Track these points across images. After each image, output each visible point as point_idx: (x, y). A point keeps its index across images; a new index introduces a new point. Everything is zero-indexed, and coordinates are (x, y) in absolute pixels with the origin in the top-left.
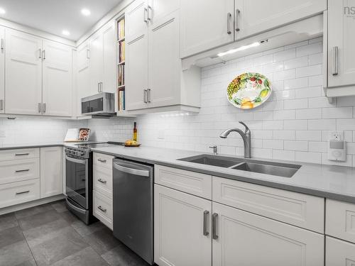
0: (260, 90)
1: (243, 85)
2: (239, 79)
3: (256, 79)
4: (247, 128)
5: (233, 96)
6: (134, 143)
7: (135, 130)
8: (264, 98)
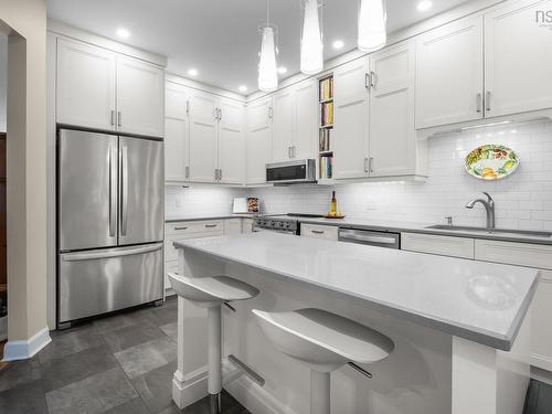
0: (503, 162)
1: (483, 156)
2: (480, 150)
3: (500, 151)
4: (490, 199)
5: (472, 166)
6: (333, 214)
7: (334, 200)
8: (510, 169)
